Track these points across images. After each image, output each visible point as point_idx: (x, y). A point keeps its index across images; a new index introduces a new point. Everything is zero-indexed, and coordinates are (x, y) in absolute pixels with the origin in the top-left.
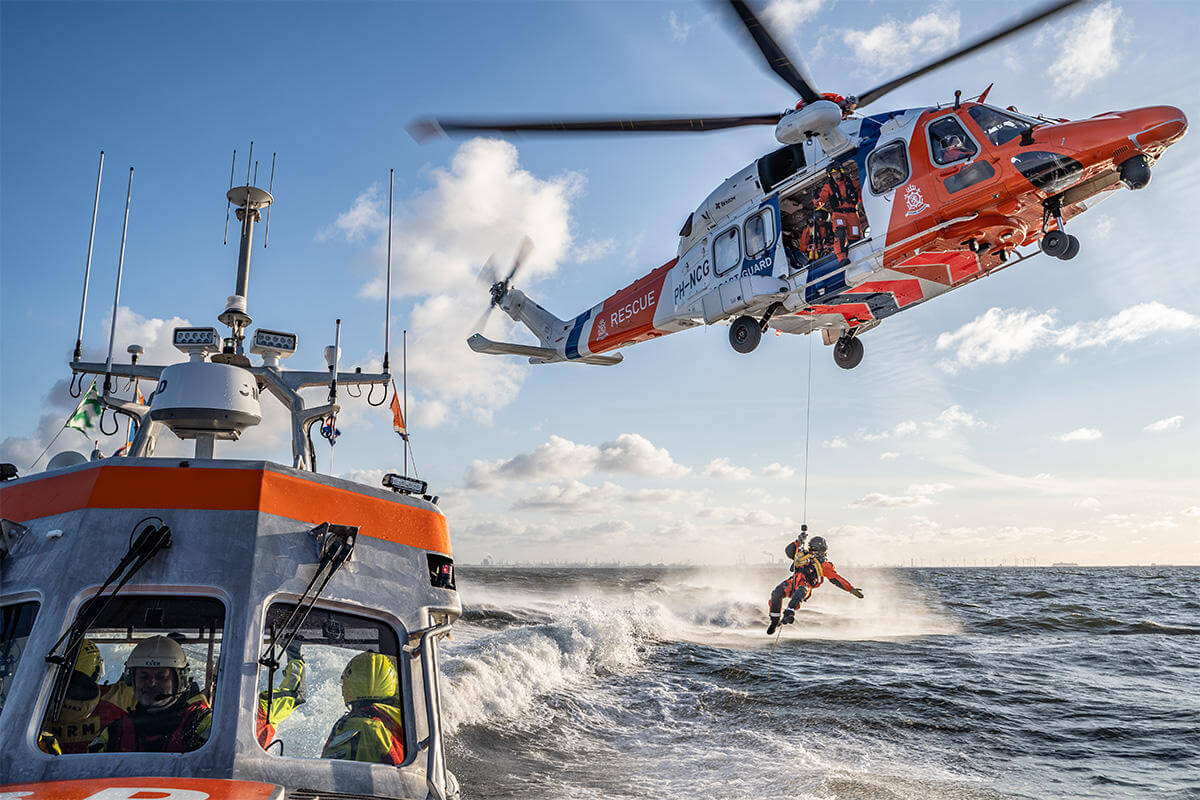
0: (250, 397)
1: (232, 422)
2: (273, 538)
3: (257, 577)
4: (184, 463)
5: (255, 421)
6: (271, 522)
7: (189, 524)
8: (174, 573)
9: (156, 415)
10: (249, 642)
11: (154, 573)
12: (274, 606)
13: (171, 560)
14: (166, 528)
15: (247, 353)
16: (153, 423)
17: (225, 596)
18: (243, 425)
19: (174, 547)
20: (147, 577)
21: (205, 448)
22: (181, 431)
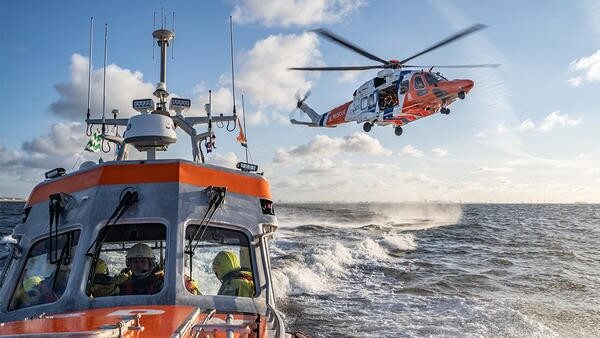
0: (171, 129)
1: (163, 142)
2: (186, 195)
3: (180, 213)
4: (142, 162)
5: (174, 141)
6: (185, 186)
7: (146, 190)
8: (141, 213)
9: (128, 141)
10: (179, 243)
11: (132, 214)
12: (189, 226)
13: (139, 206)
14: (135, 193)
15: (168, 110)
16: (127, 145)
17: (165, 222)
18: (169, 143)
19: (141, 202)
20: (129, 216)
21: (151, 155)
22: (140, 147)
